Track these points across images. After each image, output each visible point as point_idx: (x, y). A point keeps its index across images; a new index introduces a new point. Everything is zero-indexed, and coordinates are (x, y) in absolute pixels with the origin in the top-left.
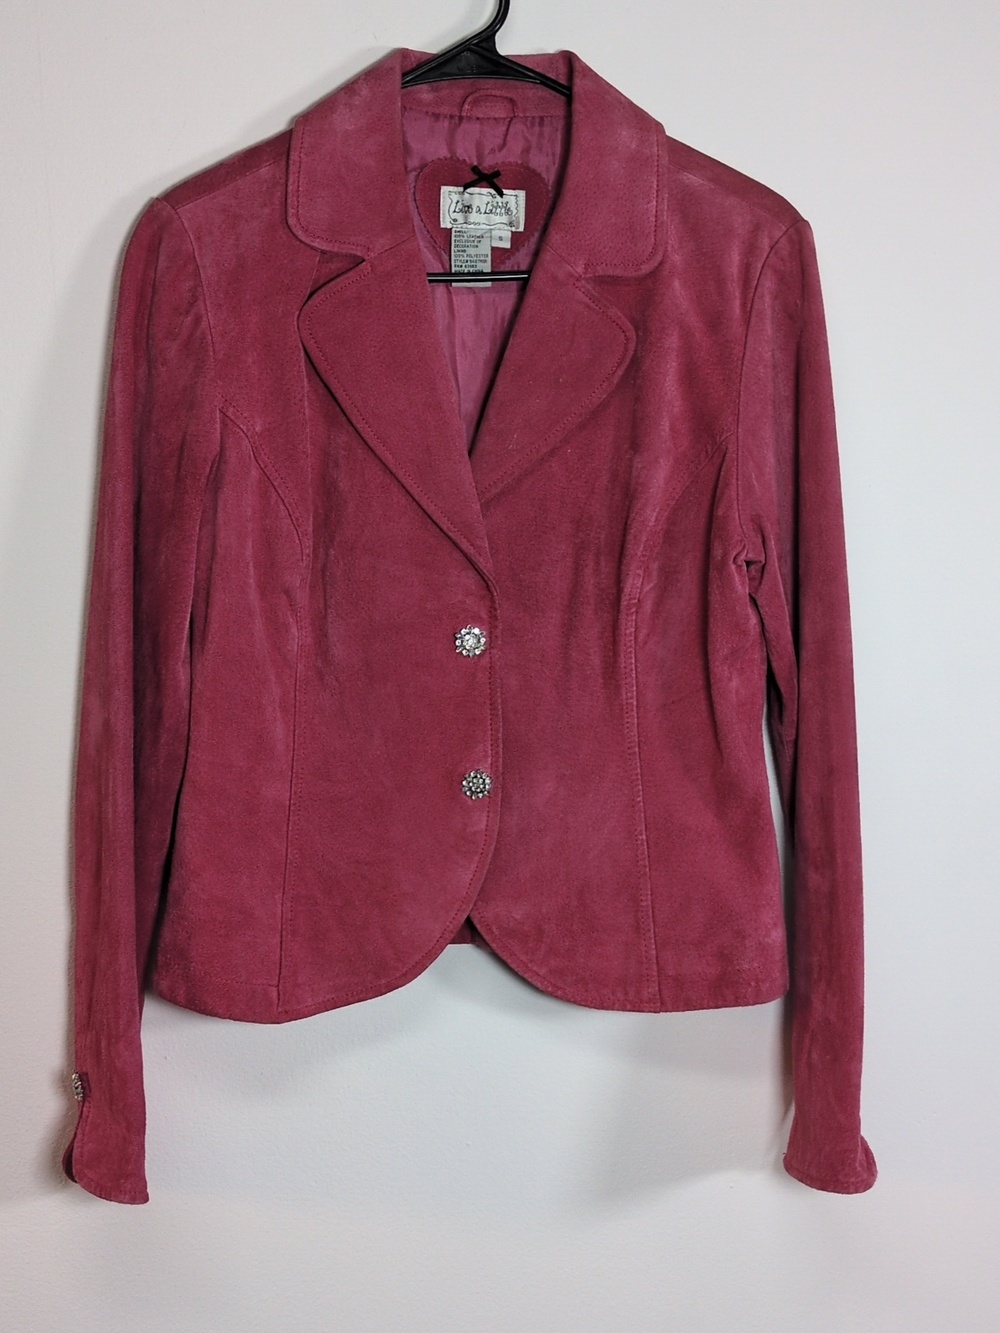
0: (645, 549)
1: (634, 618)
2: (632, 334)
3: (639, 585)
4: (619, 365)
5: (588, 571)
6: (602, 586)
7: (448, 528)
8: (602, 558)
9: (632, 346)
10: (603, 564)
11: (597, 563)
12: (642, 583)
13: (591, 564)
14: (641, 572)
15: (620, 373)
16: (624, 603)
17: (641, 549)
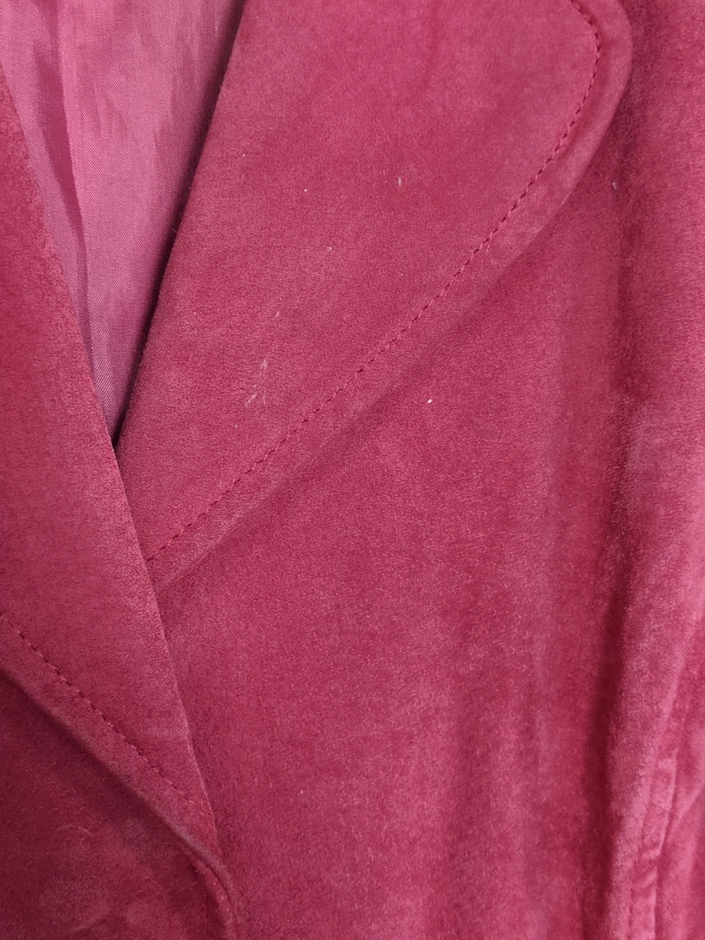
0: (681, 696)
1: (652, 900)
2: (618, 27)
3: (666, 805)
4: (581, 127)
5: (505, 759)
6: (544, 797)
7: (48, 689)
8: (540, 716)
9: (620, 66)
10: (543, 732)
11: (528, 733)
12: (675, 798)
13: (510, 738)
14: (670, 765)
15: (585, 152)
16: (624, 860)
17: (672, 695)
